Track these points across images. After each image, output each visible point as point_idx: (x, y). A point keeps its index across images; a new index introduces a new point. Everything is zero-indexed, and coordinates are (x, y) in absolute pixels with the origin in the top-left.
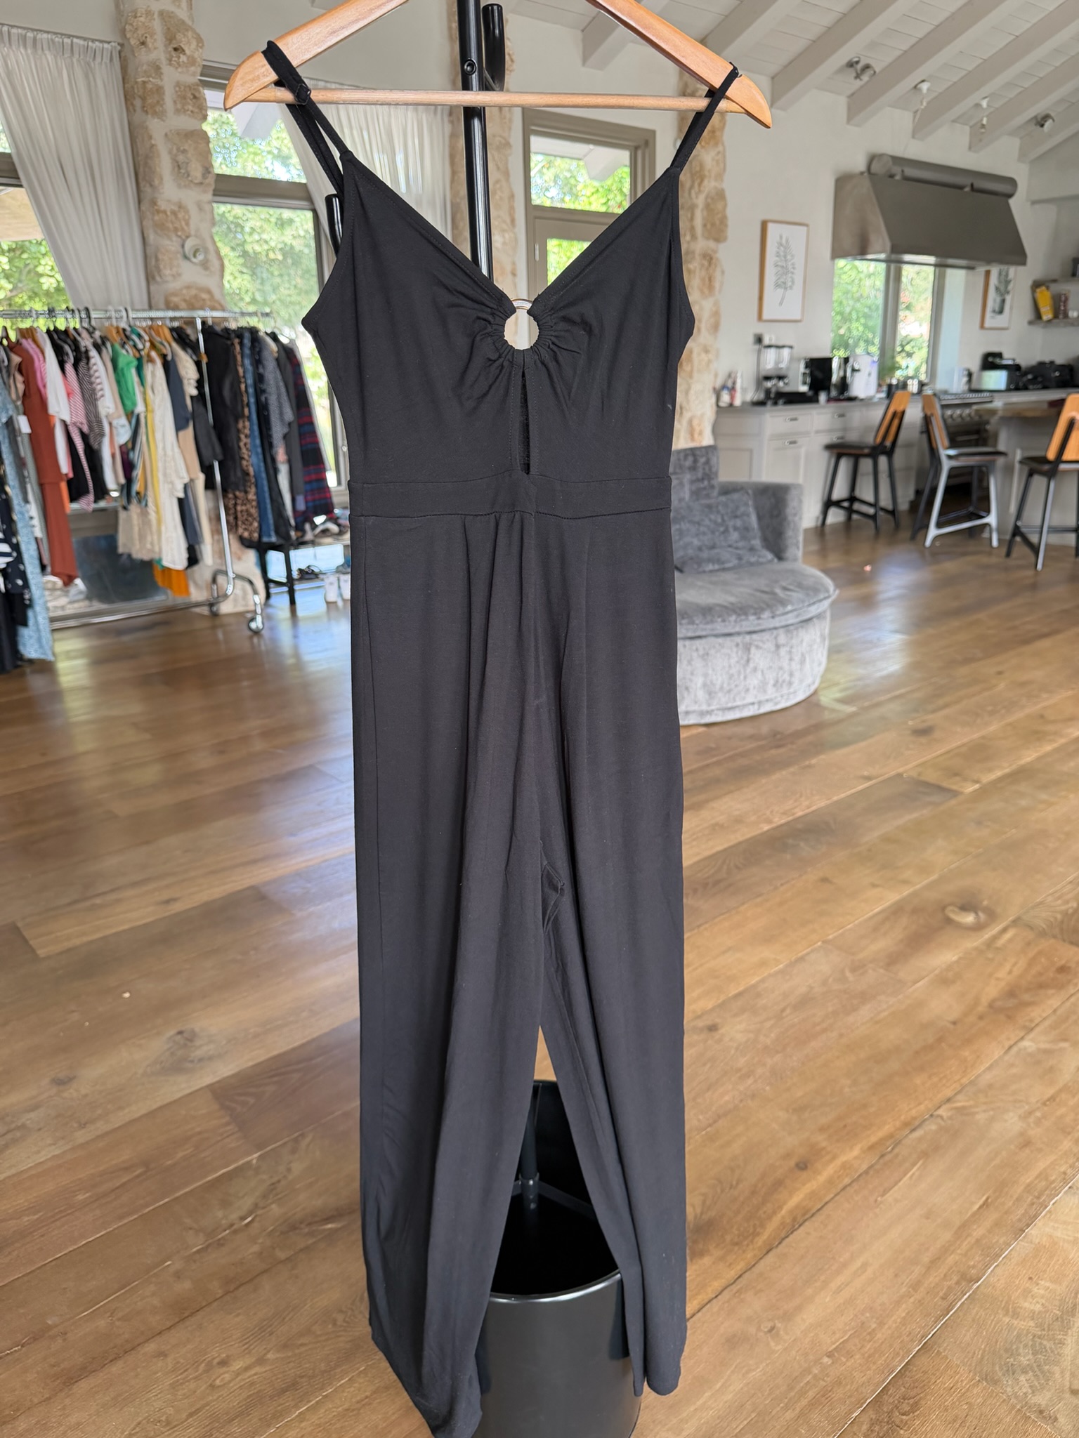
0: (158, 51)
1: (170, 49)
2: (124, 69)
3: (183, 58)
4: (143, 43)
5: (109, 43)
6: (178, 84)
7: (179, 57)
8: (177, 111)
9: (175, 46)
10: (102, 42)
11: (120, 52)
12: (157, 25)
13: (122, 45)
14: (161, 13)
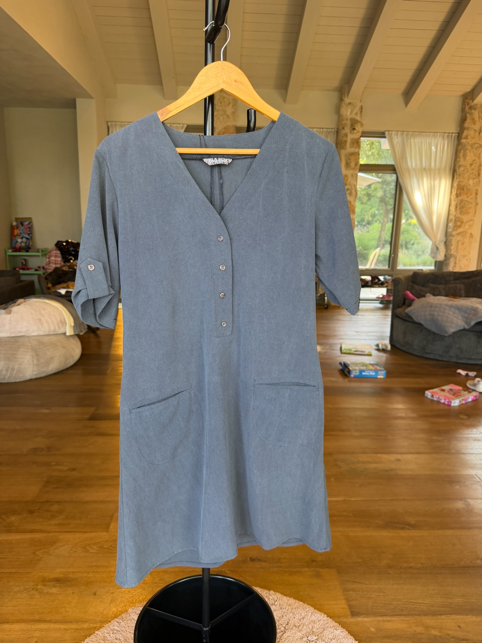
0: (347, 130)
1: (352, 129)
2: (337, 136)
3: (355, 131)
4: (343, 128)
5: (334, 128)
6: (352, 139)
7: (353, 131)
8: (350, 147)
9: (353, 127)
10: (332, 129)
11: (337, 132)
12: (349, 123)
13: (338, 129)
14: (351, 119)
